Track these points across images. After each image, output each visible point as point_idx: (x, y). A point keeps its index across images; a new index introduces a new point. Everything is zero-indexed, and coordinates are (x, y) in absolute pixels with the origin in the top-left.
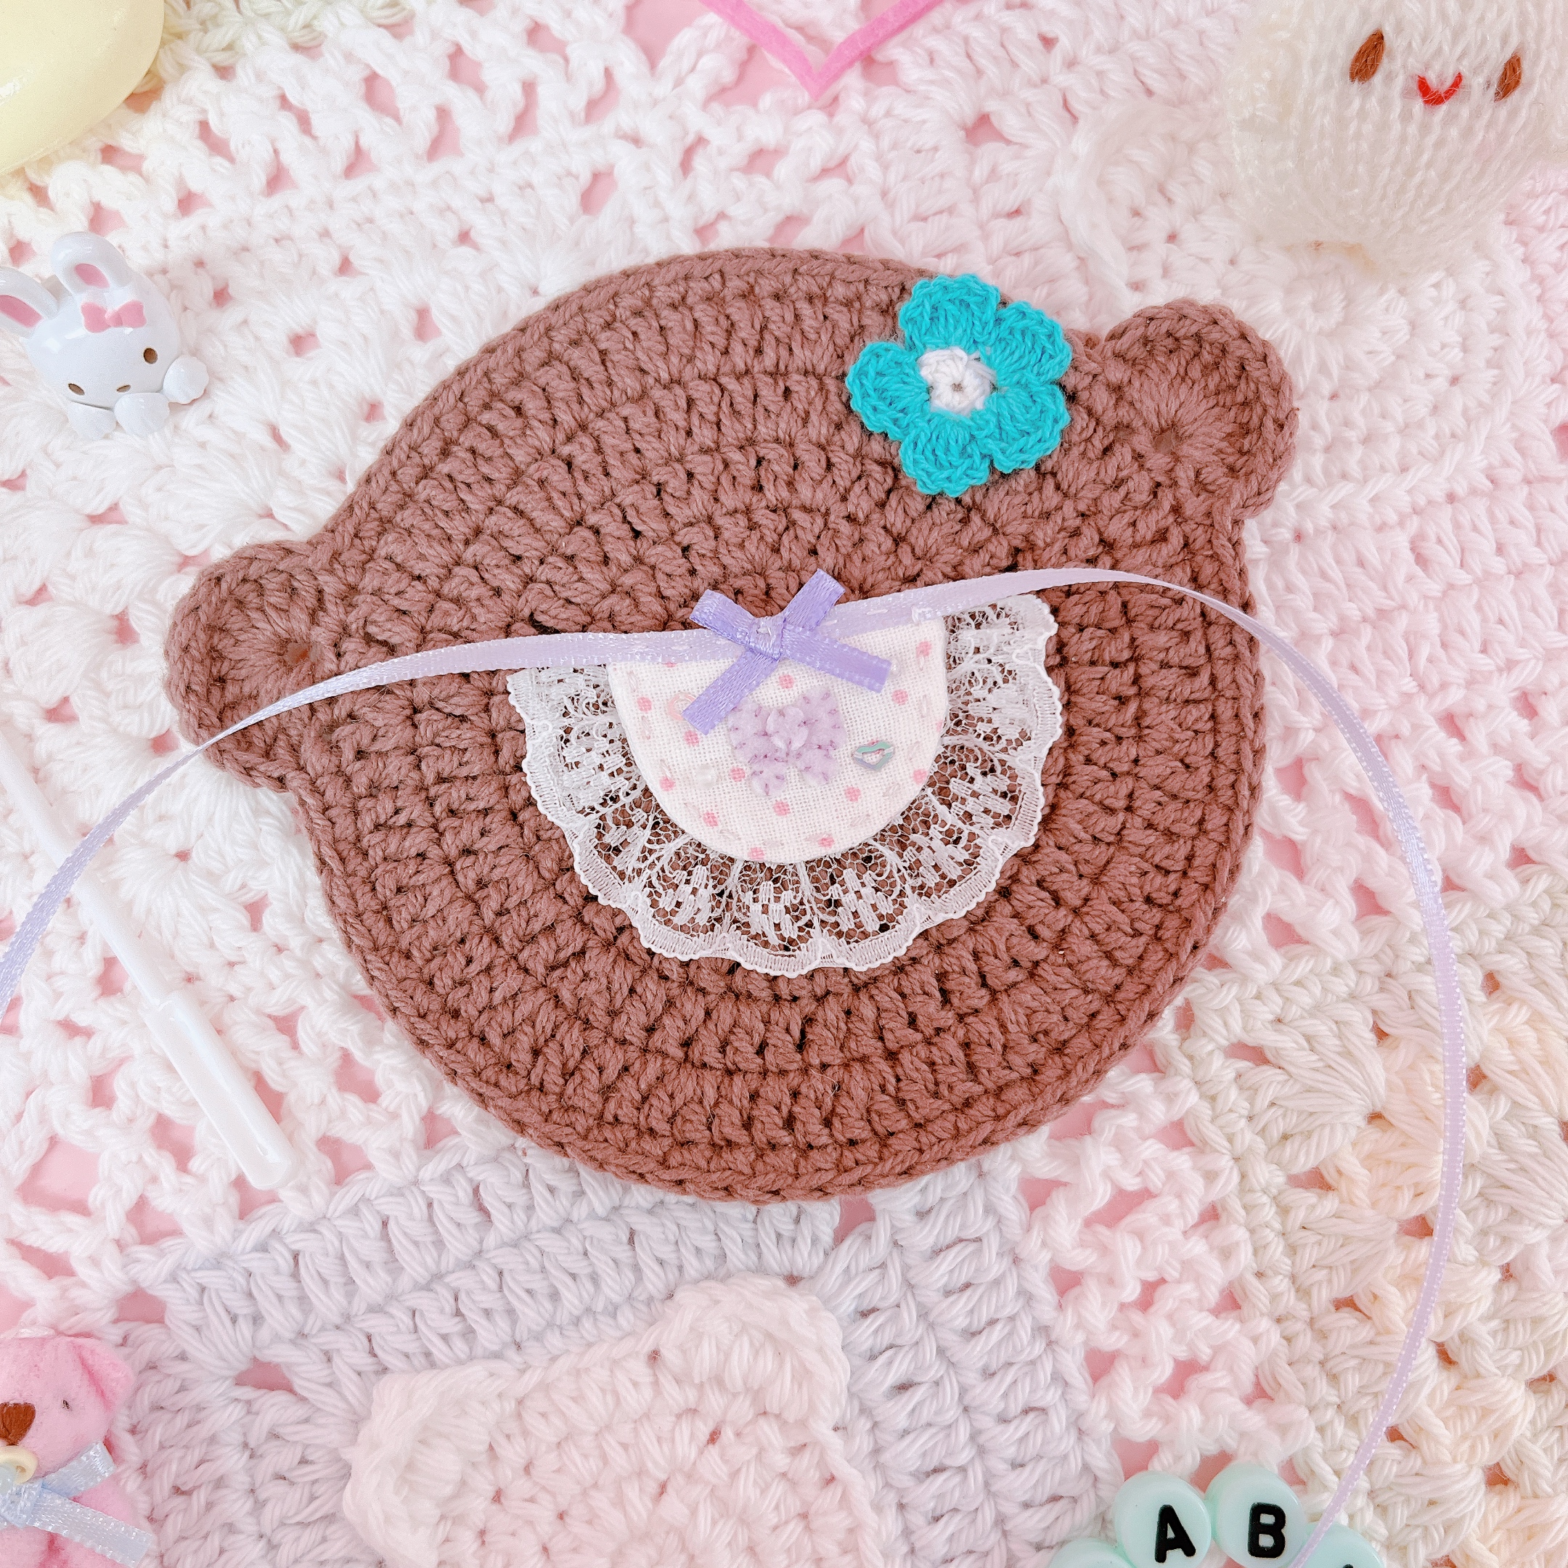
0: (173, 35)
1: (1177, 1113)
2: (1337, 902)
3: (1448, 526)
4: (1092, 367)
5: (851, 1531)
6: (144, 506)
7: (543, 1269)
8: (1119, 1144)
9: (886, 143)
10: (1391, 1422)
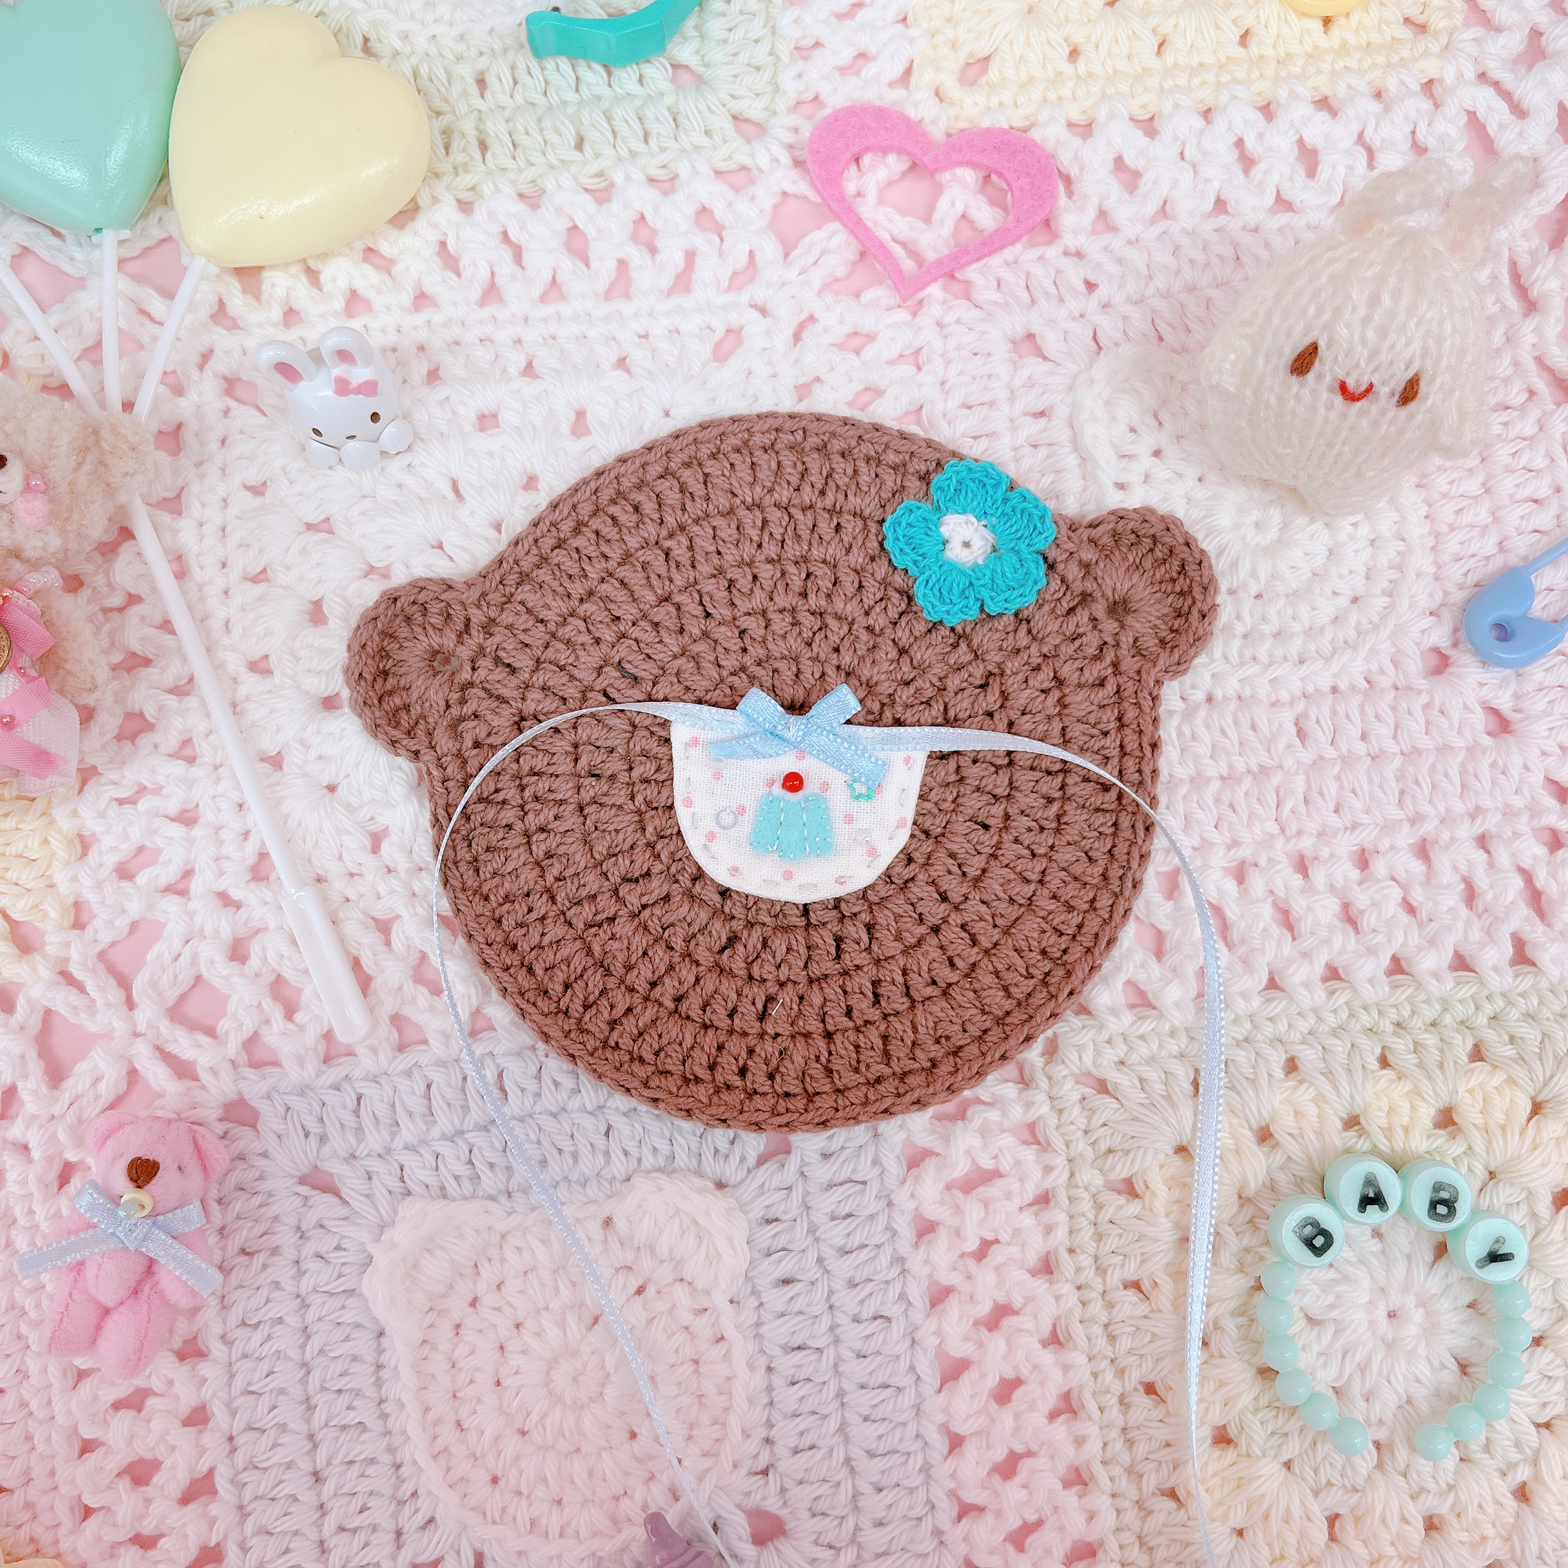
0: (433, 174)
1: (1031, 1117)
2: (1183, 982)
3: (1326, 712)
5: (728, 1379)
6: (350, 525)
7: (539, 1142)
8: (984, 1132)
9: (951, 344)
10: (1149, 1379)
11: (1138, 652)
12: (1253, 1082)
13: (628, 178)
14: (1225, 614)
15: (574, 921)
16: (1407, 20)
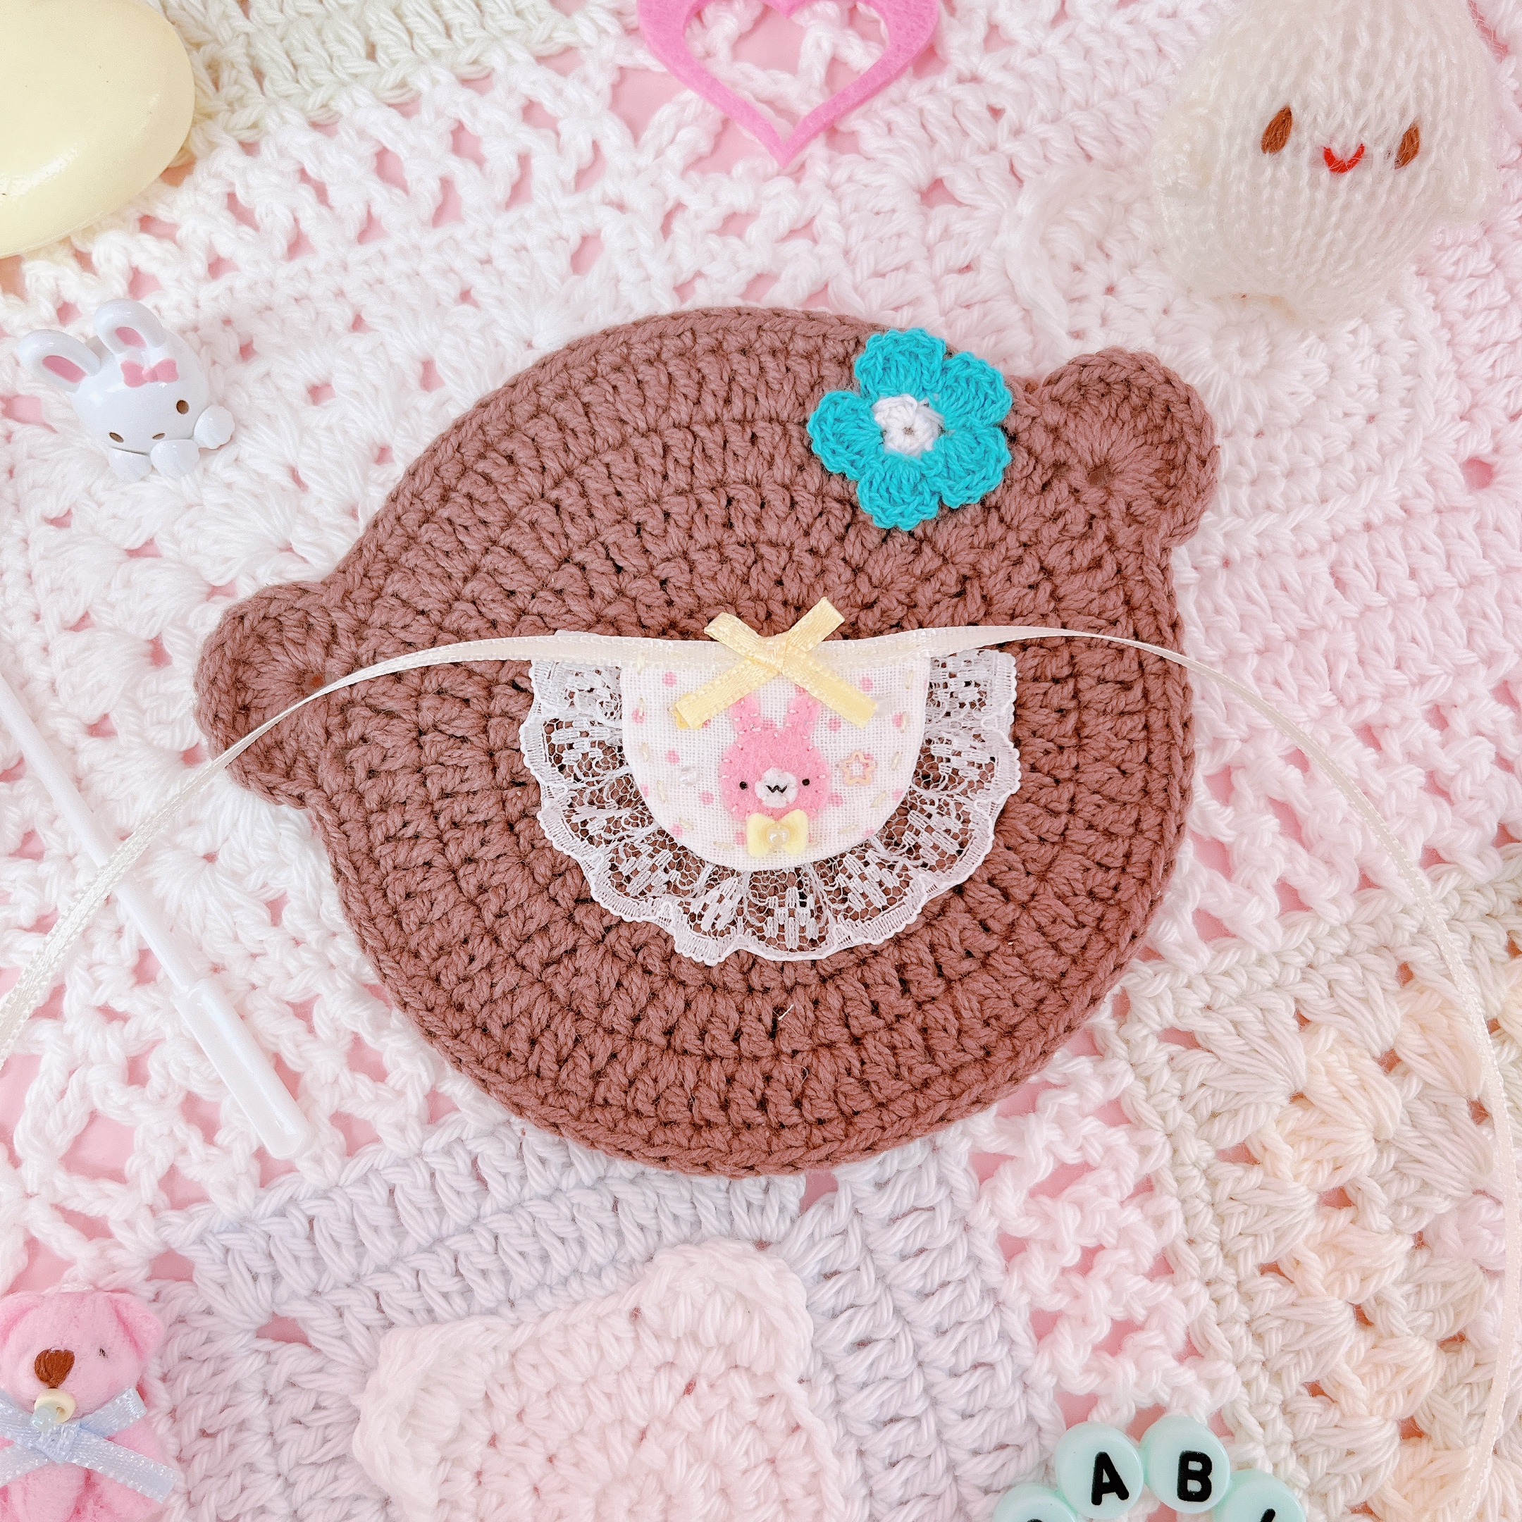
0: (203, 116)
1: (1114, 1092)
2: (1262, 900)
3: (1365, 553)
4: (1032, 410)
5: (814, 1475)
6: (178, 542)
7: (535, 1234)
8: (1061, 1121)
9: (847, 205)
10: (1312, 1378)
11: (1132, 518)
12: (1366, 1001)
14: (1226, 459)
15: (527, 962)
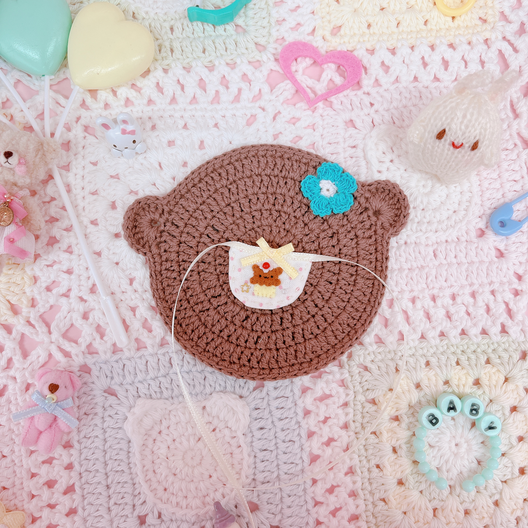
0: (155, 60)
1: (342, 378)
2: (394, 335)
3: (444, 248)
4: (362, 192)
5: (241, 459)
6: (125, 177)
8: (327, 382)
9: (325, 122)
10: (378, 463)
11: (382, 227)
12: (415, 368)
13: (220, 63)
14: (411, 216)
15: (196, 310)
16: (480, 18)
